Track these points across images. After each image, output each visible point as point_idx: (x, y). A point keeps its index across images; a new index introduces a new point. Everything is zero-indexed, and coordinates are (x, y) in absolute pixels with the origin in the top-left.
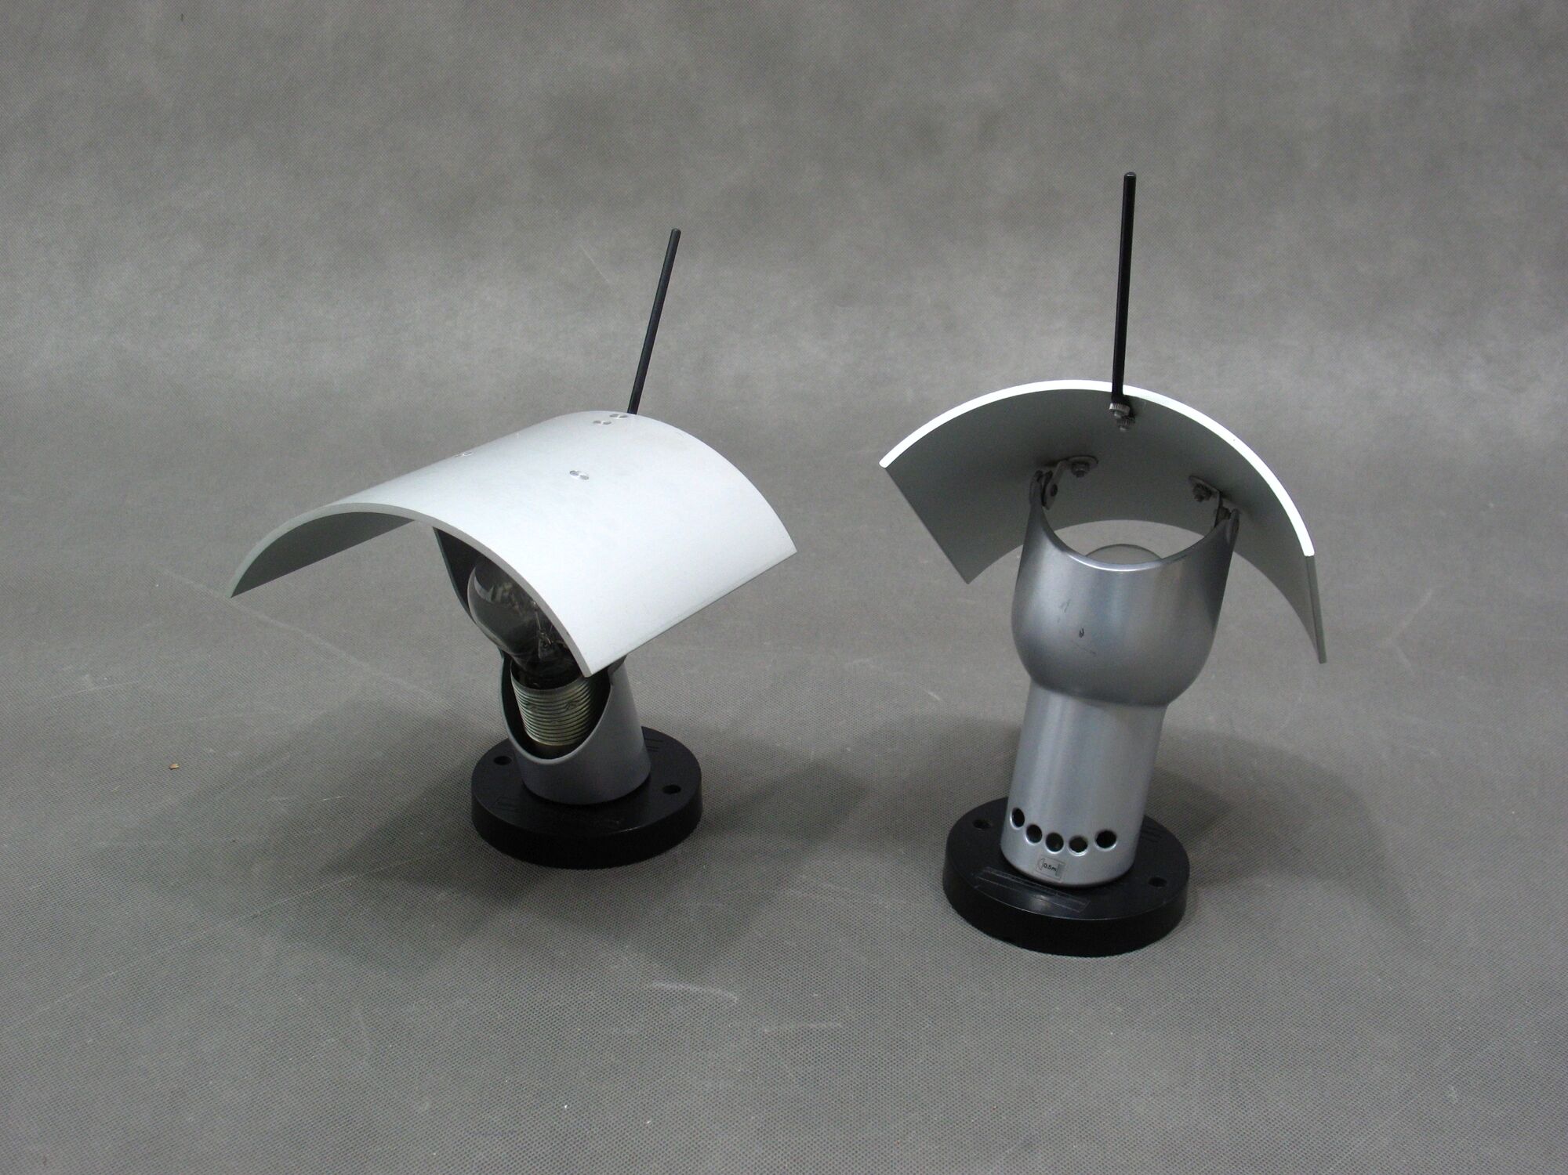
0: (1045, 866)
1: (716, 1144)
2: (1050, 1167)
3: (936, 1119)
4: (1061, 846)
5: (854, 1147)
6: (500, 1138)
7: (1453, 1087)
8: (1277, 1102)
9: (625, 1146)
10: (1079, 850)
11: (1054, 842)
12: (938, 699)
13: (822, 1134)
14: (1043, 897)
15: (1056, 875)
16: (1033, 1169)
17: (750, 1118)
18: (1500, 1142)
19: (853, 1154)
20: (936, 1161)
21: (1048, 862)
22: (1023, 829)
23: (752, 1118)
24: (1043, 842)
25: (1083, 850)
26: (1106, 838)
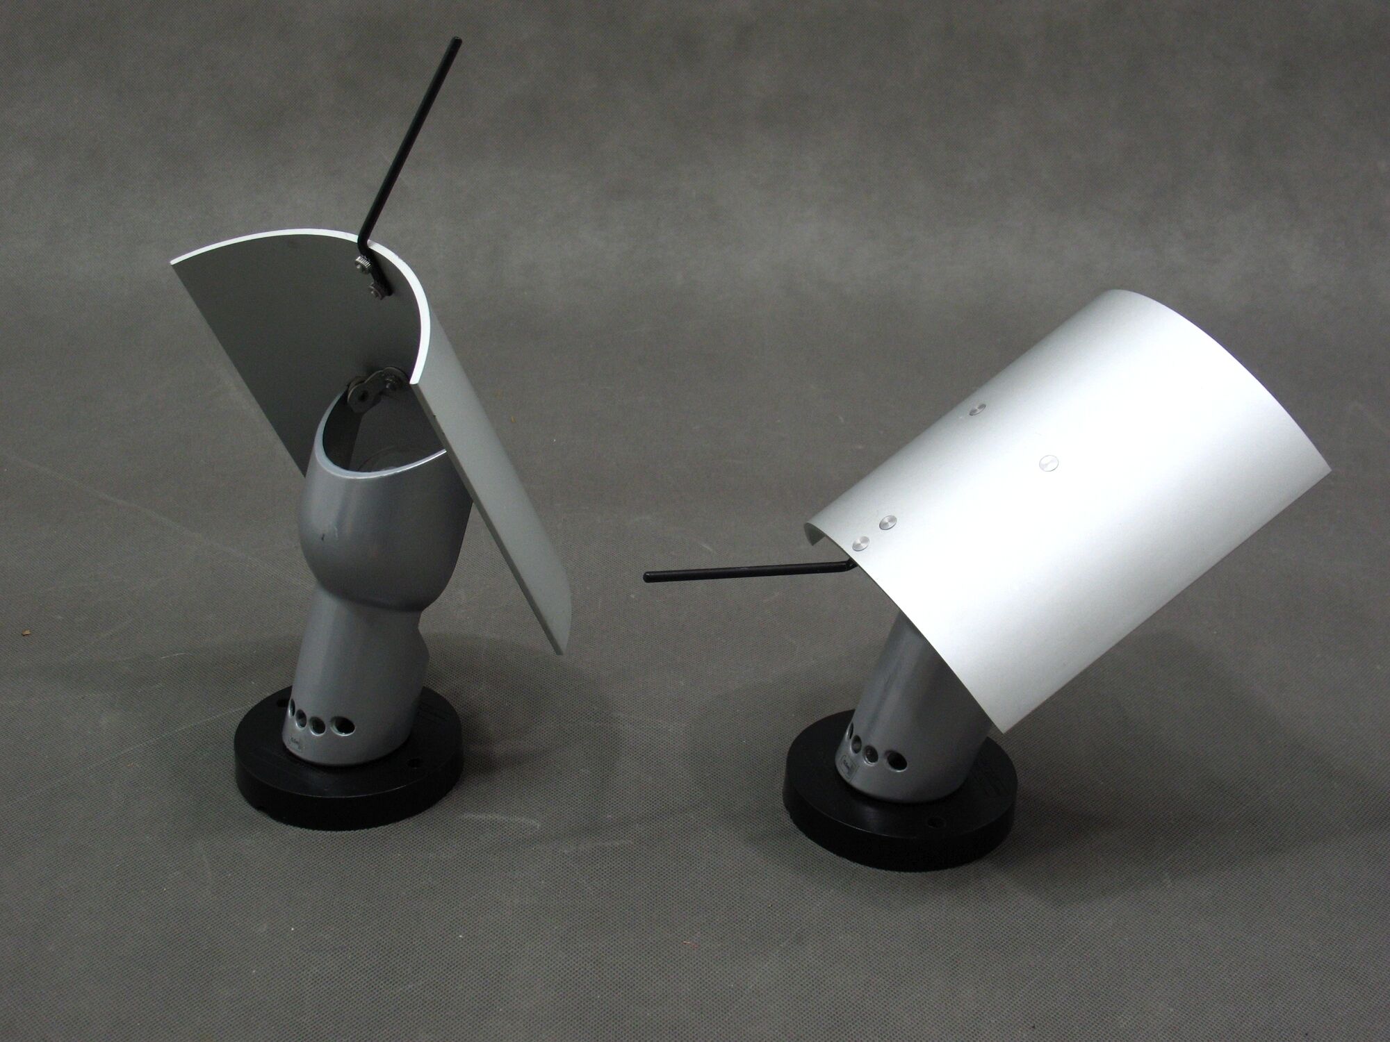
1: (524, 952)
2: (819, 957)
3: (718, 920)
5: (646, 949)
9: (444, 956)
12: (711, 550)
13: (618, 938)
16: (805, 959)
17: (553, 927)
19: (646, 955)
20: (719, 957)
23: (556, 928)
26: (345, 725)
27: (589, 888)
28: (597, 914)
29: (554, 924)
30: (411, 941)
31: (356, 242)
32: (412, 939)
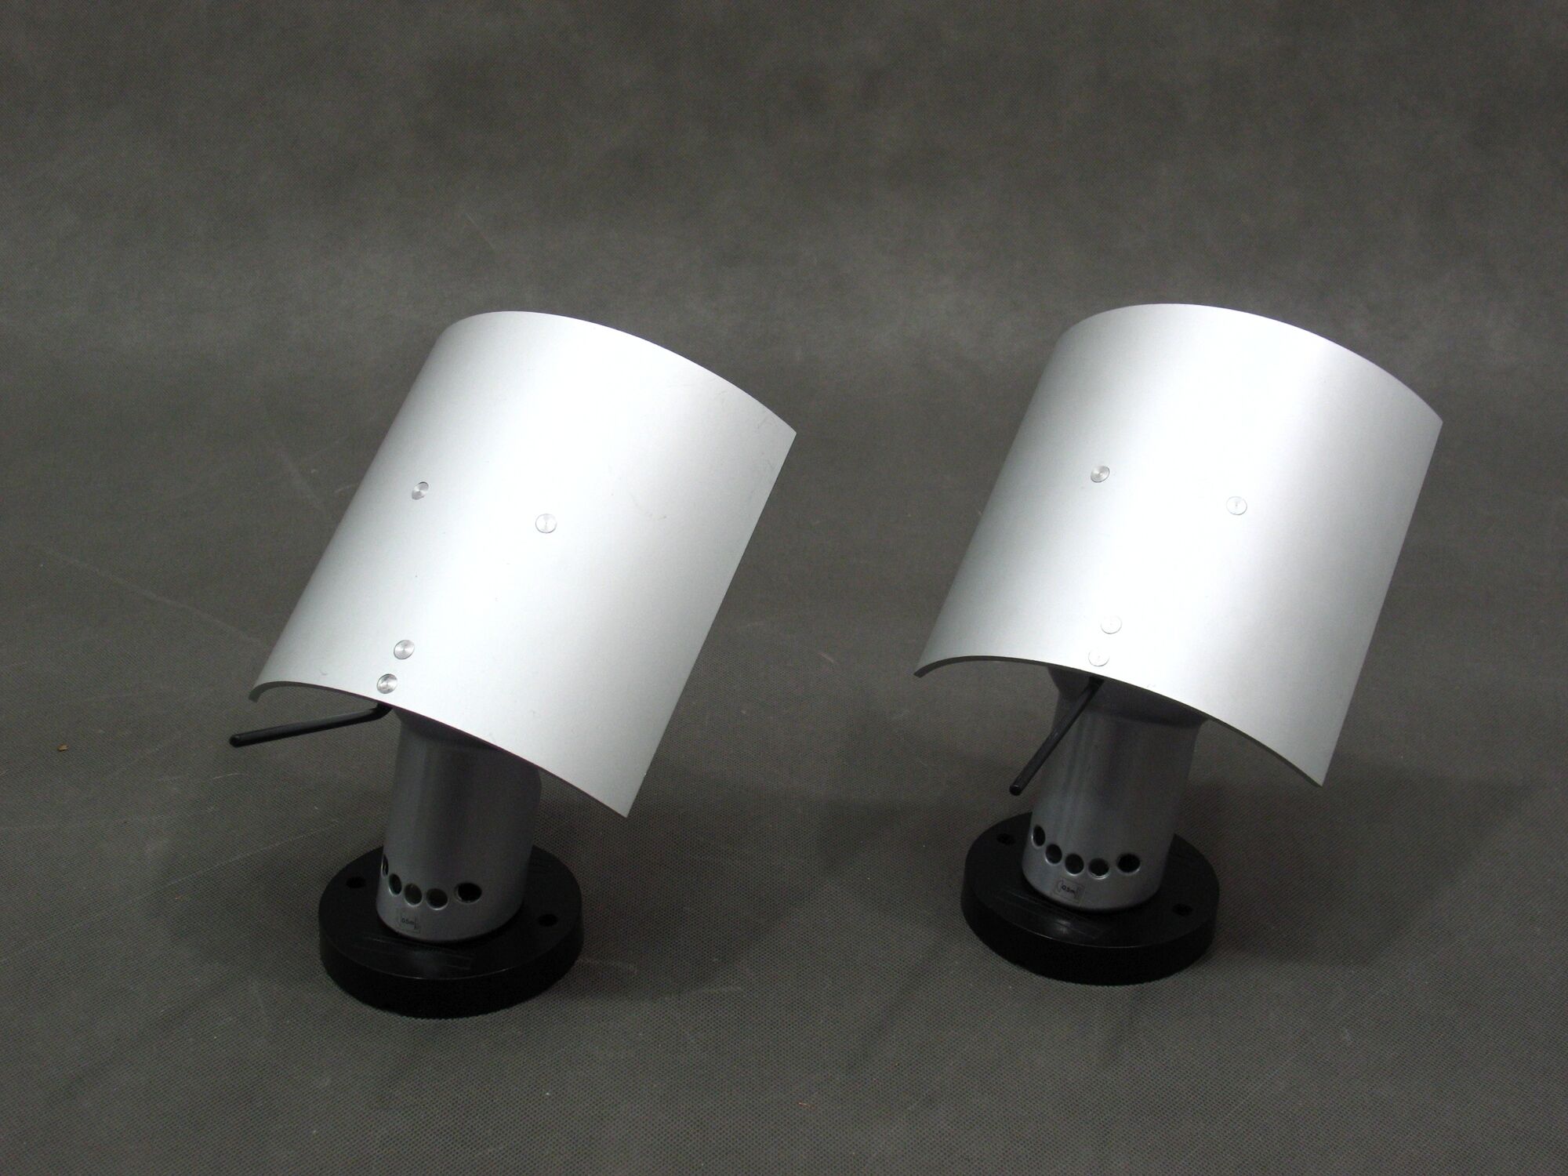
0: (1064, 887)
1: (619, 1112)
2: (952, 1123)
3: (838, 1079)
4: (1082, 868)
5: (756, 1111)
6: (402, 1112)
7: (1347, 1030)
8: (1175, 1050)
9: (528, 1116)
10: (1100, 874)
11: (1074, 864)
12: (832, 661)
13: (725, 1099)
14: (1064, 922)
15: (1075, 898)
16: (936, 1125)
17: (652, 1086)
18: (1393, 1082)
19: (756, 1118)
20: (839, 1121)
21: (1068, 884)
22: (1044, 847)
23: (655, 1086)
24: (1062, 863)
25: (1104, 874)
26: (1128, 862)
29: (653, 1081)
30: (492, 1099)
32: (493, 1096)
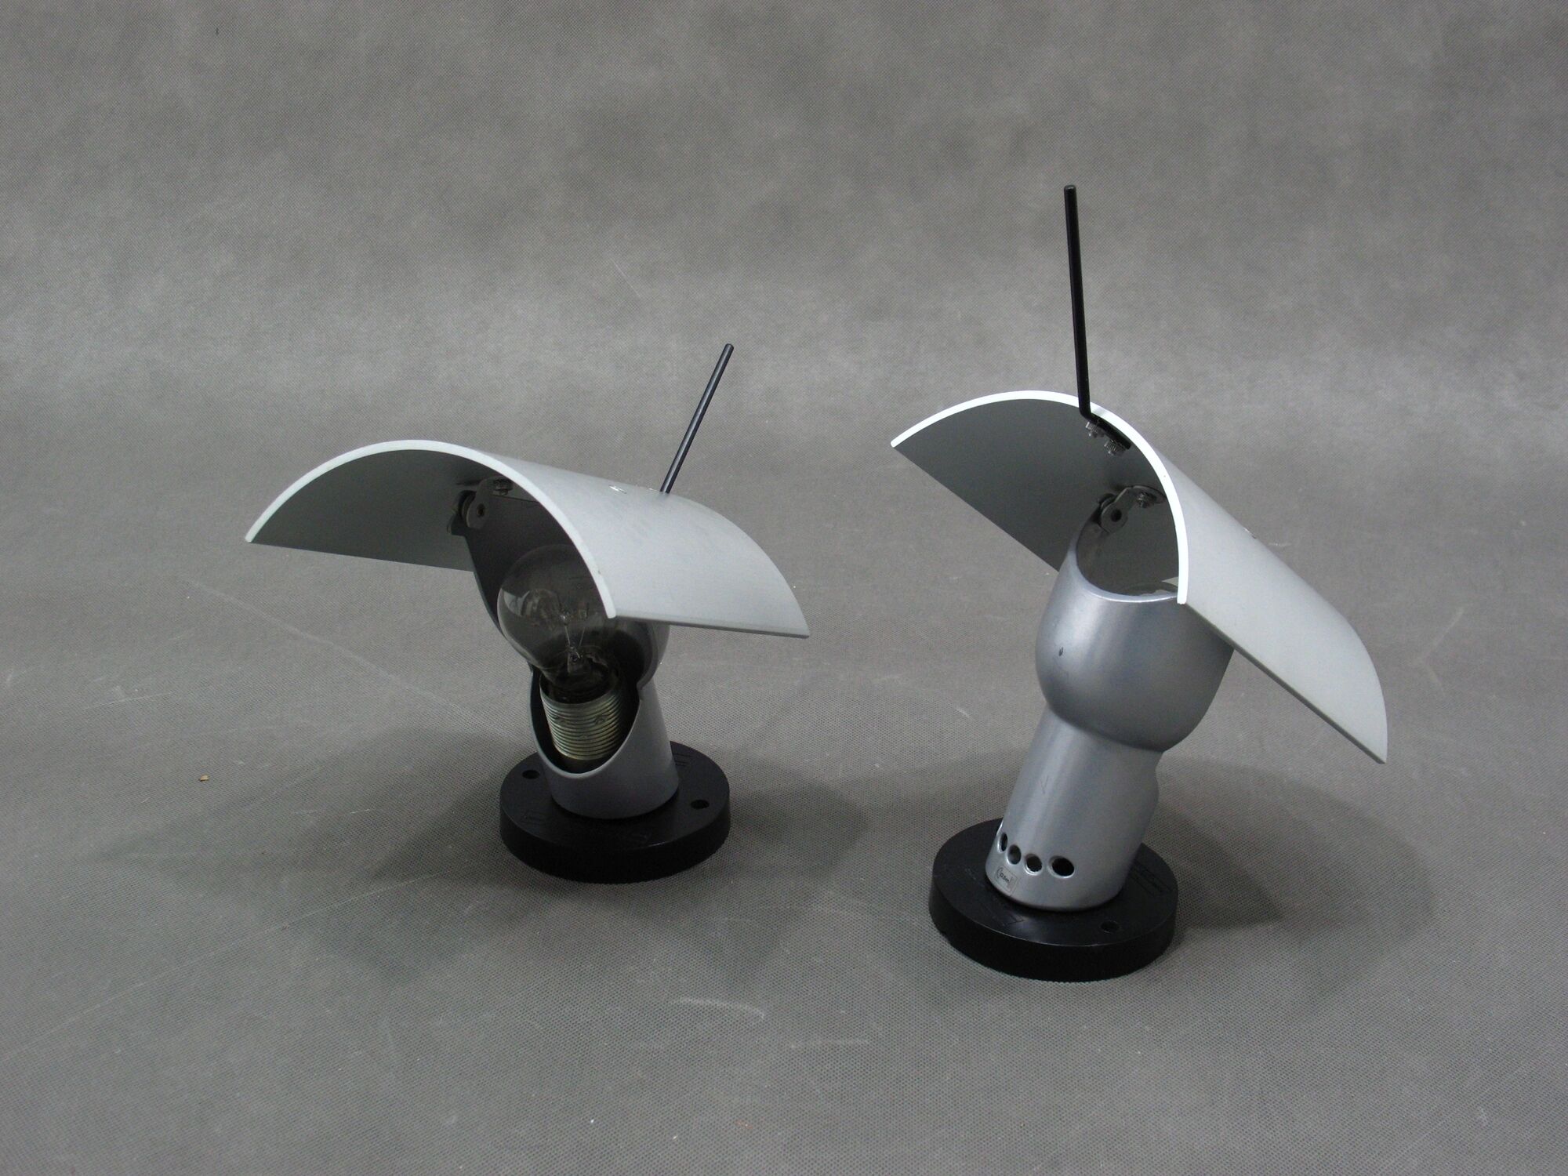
1: (742, 1160)
3: (962, 1136)
6: (527, 1152)
7: (1482, 1110)
8: (1305, 1122)
12: (967, 715)
13: (848, 1150)
17: (776, 1134)
23: (779, 1134)
26: (1063, 866)
27: (817, 1090)
28: (826, 1121)
29: (777, 1129)
30: (616, 1142)
31: (1078, 406)
32: (617, 1140)
